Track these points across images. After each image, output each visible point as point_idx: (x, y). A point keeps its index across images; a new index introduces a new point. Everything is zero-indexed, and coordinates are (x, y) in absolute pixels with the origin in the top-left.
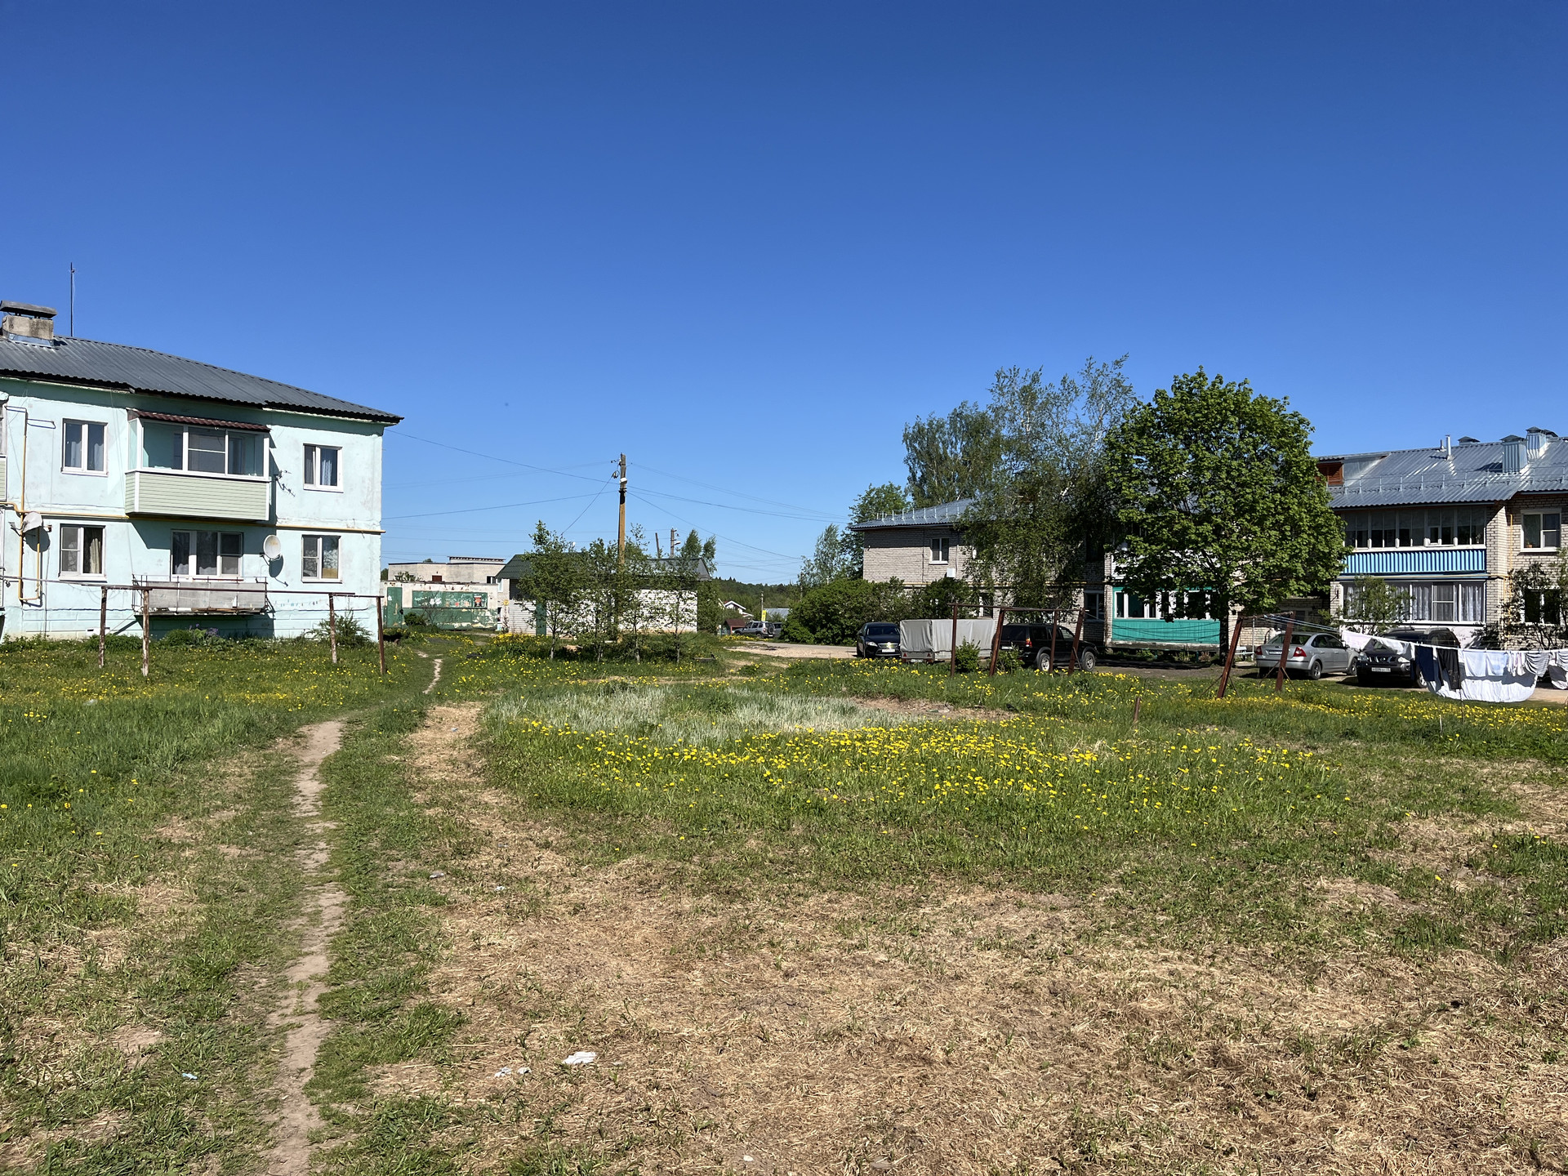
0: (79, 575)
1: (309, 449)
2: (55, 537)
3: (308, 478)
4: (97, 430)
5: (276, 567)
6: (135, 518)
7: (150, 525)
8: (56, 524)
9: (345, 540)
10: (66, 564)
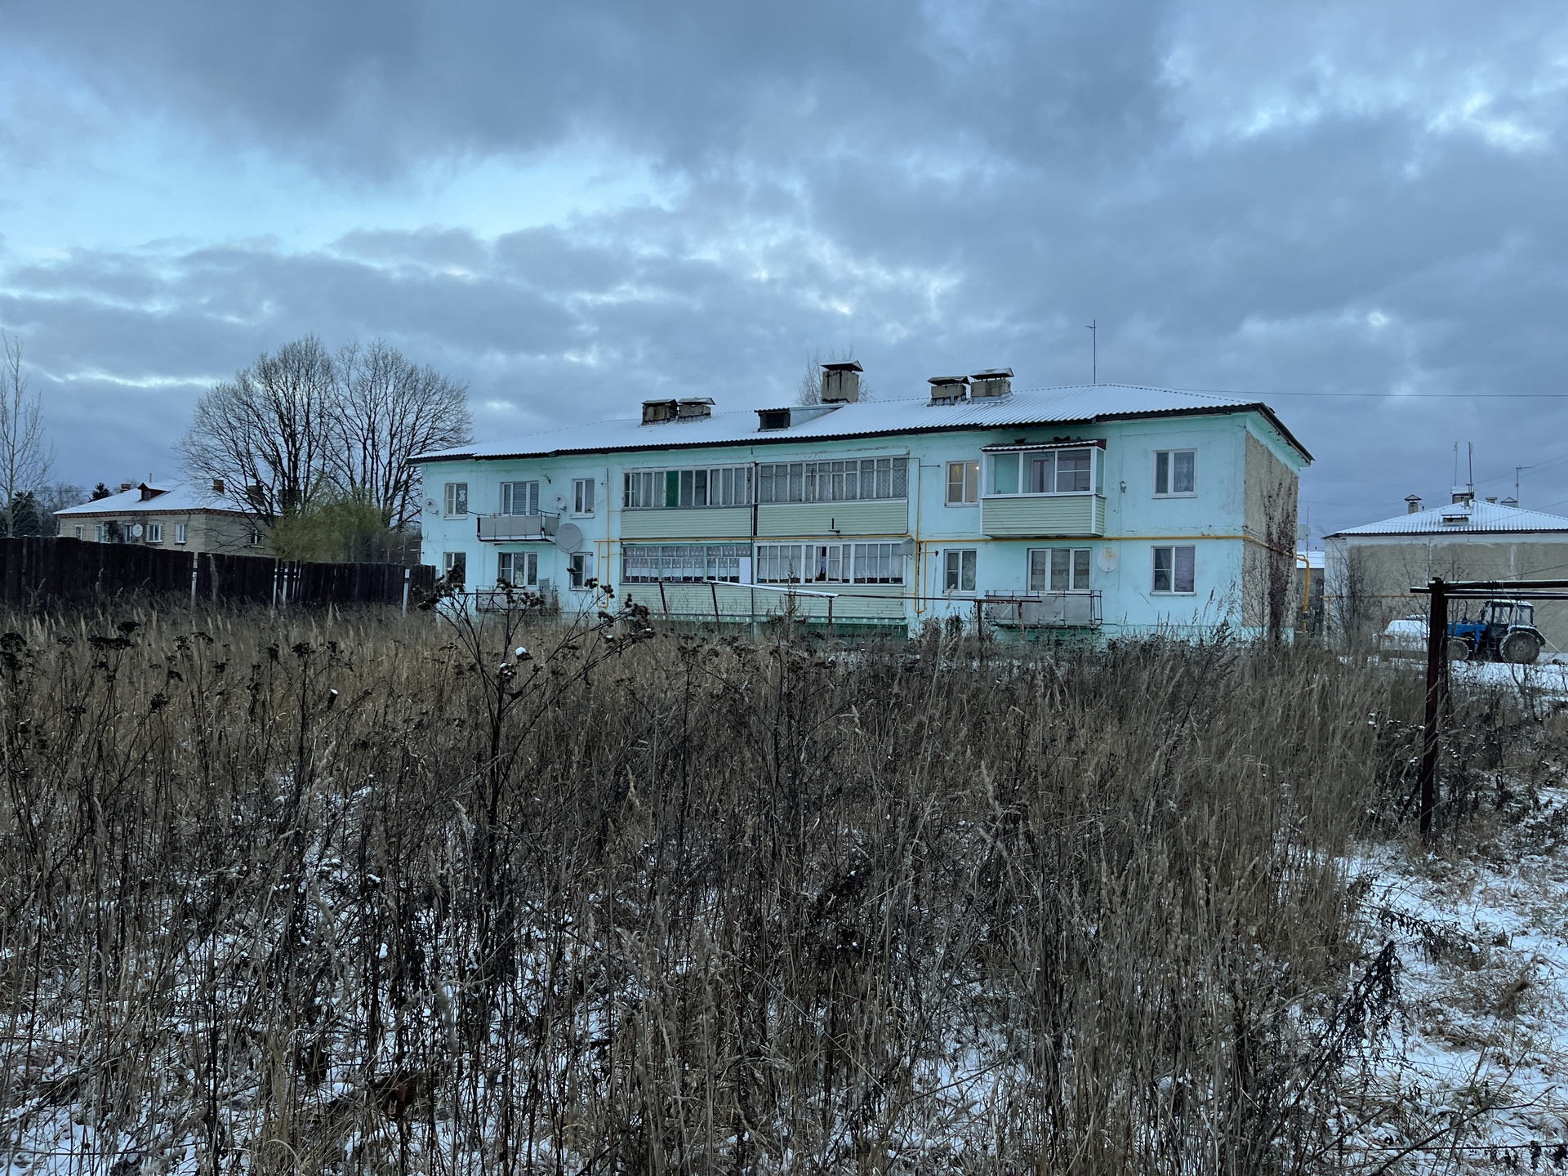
0: (958, 593)
3: (1161, 486)
6: (997, 538)
8: (941, 549)
9: (1202, 549)
10: (951, 582)
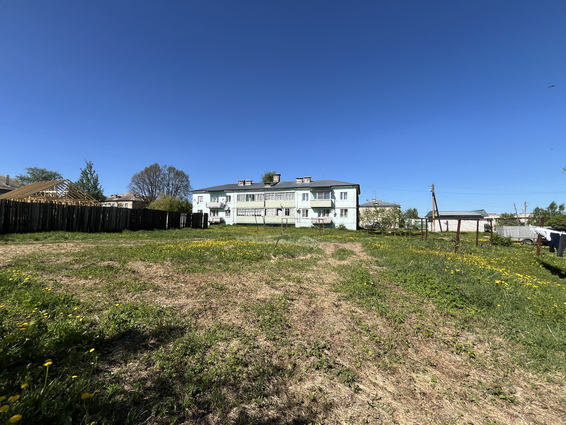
0: (305, 217)
1: (342, 193)
2: (301, 212)
3: (341, 198)
4: (307, 194)
5: (335, 215)
6: (312, 208)
7: (315, 209)
8: (302, 210)
9: (349, 210)
10: (303, 215)
